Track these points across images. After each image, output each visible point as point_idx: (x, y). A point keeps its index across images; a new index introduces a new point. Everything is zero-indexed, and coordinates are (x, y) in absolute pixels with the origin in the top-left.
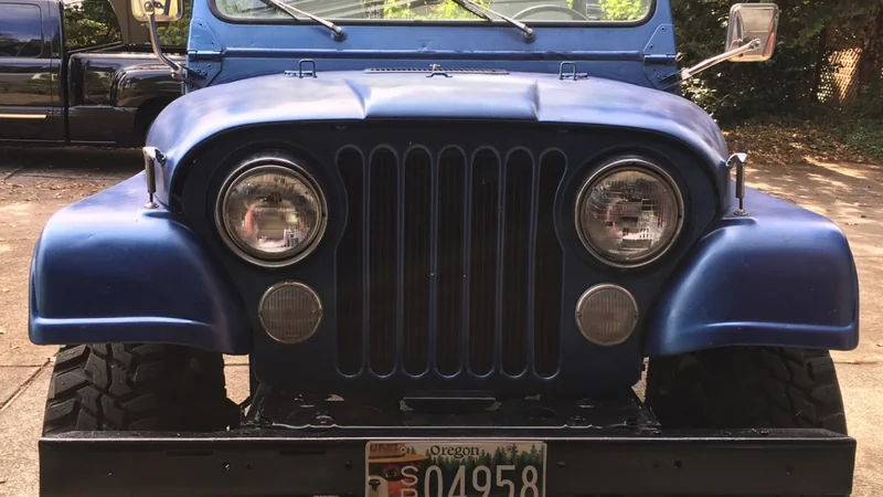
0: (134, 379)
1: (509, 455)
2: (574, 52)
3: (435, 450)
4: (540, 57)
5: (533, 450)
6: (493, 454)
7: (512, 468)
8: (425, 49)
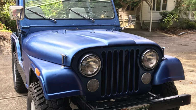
0: (58, 104)
1: (143, 107)
2: (102, 24)
3: (132, 109)
4: (96, 26)
5: (147, 106)
6: (141, 107)
7: (144, 109)
8: (73, 25)
